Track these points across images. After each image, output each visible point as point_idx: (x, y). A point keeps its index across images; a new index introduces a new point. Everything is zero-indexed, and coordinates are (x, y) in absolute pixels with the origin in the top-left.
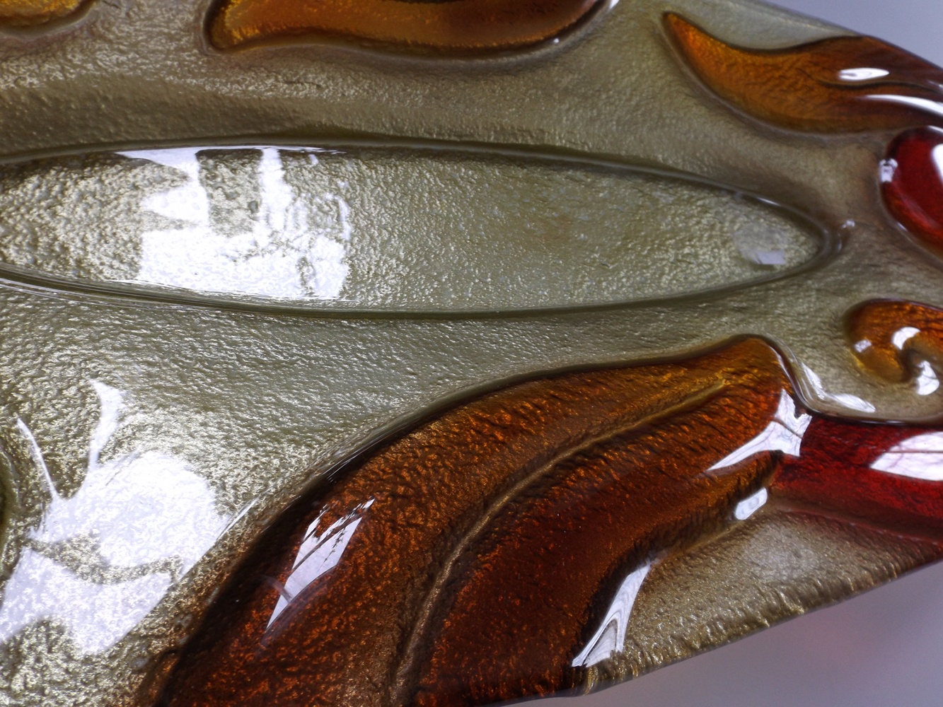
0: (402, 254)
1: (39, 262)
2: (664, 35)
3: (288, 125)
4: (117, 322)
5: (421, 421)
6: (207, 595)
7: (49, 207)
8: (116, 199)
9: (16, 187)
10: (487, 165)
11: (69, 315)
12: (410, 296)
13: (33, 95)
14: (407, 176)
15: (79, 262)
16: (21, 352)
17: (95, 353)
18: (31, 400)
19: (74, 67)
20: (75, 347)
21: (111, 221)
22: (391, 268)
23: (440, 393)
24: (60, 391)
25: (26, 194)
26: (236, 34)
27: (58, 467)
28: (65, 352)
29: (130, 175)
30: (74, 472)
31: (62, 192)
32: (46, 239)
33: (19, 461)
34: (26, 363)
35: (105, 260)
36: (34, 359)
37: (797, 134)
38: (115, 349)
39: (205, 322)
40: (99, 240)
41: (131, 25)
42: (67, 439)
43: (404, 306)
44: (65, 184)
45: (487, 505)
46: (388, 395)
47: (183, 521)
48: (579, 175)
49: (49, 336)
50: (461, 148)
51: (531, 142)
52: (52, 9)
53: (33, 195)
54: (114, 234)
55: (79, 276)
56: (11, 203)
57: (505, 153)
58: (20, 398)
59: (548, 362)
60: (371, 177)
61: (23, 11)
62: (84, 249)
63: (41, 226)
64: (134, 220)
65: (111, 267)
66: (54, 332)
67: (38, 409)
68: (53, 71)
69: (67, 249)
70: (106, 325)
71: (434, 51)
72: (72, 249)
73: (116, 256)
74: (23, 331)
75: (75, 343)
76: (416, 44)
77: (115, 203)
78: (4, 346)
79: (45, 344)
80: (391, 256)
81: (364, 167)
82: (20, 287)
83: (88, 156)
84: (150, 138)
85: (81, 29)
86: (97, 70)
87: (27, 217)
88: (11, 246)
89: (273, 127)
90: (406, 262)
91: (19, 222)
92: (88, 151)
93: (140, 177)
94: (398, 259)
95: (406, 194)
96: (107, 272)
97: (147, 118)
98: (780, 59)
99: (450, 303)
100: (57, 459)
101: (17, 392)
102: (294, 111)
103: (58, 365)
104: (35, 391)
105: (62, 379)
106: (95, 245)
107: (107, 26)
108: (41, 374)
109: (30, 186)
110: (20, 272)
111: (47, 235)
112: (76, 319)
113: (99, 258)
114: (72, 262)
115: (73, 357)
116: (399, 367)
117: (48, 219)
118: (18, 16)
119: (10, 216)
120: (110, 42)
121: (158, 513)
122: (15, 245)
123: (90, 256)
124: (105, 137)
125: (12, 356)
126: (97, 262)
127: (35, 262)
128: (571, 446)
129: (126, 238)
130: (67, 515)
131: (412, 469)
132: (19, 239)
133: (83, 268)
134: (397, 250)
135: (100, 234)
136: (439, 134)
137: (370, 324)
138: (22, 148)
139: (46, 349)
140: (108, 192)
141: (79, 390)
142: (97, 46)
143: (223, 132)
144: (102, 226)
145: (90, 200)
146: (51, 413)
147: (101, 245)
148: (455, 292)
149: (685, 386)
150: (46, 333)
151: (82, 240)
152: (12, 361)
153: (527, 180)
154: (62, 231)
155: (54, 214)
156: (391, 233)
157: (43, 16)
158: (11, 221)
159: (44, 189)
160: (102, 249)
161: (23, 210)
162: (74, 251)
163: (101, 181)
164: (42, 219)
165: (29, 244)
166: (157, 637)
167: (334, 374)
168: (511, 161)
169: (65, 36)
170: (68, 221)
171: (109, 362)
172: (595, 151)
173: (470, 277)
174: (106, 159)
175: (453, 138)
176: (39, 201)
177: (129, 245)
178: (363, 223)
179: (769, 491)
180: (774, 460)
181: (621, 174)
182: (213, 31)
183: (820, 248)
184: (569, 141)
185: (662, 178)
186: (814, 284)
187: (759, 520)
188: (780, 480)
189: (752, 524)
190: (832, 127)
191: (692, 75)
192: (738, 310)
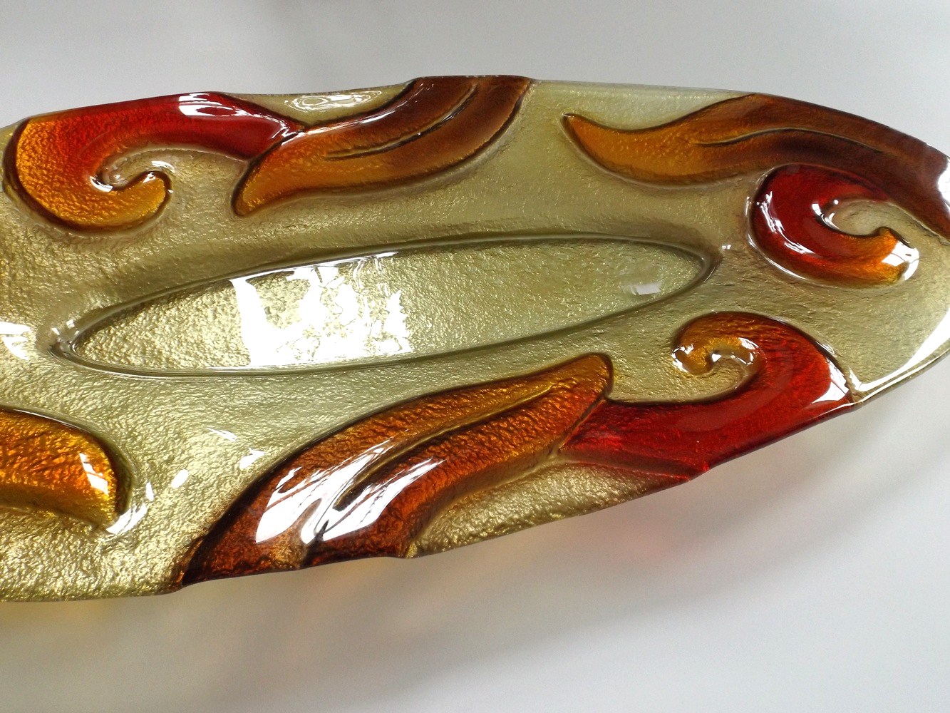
1: (147, 362)
2: (564, 134)
3: (288, 254)
4: (185, 391)
6: (219, 515)
7: (151, 330)
8: (187, 319)
9: (133, 321)
10: (427, 256)
11: (160, 390)
13: (138, 267)
15: (167, 359)
16: (137, 412)
17: (173, 408)
18: (142, 435)
19: (158, 245)
20: (163, 406)
21: (185, 332)
24: (156, 429)
25: (138, 324)
26: (250, 204)
27: (155, 465)
28: (158, 410)
29: (194, 303)
30: (162, 466)
31: (157, 320)
32: (150, 348)
33: (137, 463)
34: (140, 417)
35: (182, 356)
36: (143, 414)
37: (679, 188)
38: (183, 405)
39: (232, 385)
40: (178, 345)
41: (188, 213)
42: (159, 451)
44: (158, 314)
45: (369, 469)
46: (332, 415)
47: (212, 486)
48: (499, 251)
49: (150, 402)
50: (409, 246)
51: (459, 233)
52: (143, 215)
53: (142, 324)
54: (186, 340)
55: (168, 367)
56: (131, 330)
57: (441, 244)
58: (137, 434)
61: (127, 220)
62: (170, 352)
63: (147, 341)
64: (197, 330)
65: (185, 359)
66: (153, 400)
67: (146, 439)
68: (147, 251)
69: (161, 352)
70: (179, 393)
71: (383, 186)
72: (163, 352)
73: (187, 353)
74: (138, 401)
75: (163, 404)
76: (369, 184)
77: (186, 321)
78: (129, 410)
79: (148, 406)
82: (137, 377)
83: (170, 295)
84: (205, 278)
85: (161, 222)
86: (171, 245)
87: (139, 337)
88: (132, 355)
89: (278, 257)
91: (136, 341)
92: (170, 292)
93: (199, 303)
96: (183, 363)
97: (202, 266)
98: (663, 132)
100: (154, 461)
101: (136, 431)
102: (291, 244)
103: (155, 416)
104: (144, 430)
105: (156, 423)
106: (176, 348)
107: (175, 217)
108: (147, 421)
109: (140, 319)
110: (138, 369)
111: (150, 346)
112: (164, 392)
113: (178, 356)
114: (164, 360)
115: (162, 411)
116: (343, 399)
117: (150, 336)
118: (126, 223)
119: (130, 339)
120: (177, 226)
121: (200, 482)
122: (134, 354)
123: (173, 355)
124: (179, 282)
125: (132, 414)
126: (177, 358)
127: (145, 363)
128: (431, 434)
129: (193, 341)
130: (158, 485)
131: (329, 453)
132: (136, 350)
133: (170, 363)
135: (179, 341)
136: (391, 239)
137: (331, 376)
138: (134, 297)
139: (149, 409)
140: (183, 315)
141: (165, 427)
142: (170, 230)
143: (248, 266)
144: (179, 336)
145: (173, 321)
146: (151, 440)
147: (179, 348)
149: (523, 393)
150: (149, 401)
151: (169, 346)
152: (133, 416)
154: (159, 342)
155: (154, 333)
157: (139, 220)
158: (131, 341)
159: (148, 319)
160: (180, 350)
161: (137, 333)
162: (165, 354)
163: (178, 309)
164: (147, 337)
165: (141, 353)
166: (195, 533)
167: (302, 406)
169: (152, 229)
170: (161, 336)
171: (180, 412)
172: (509, 230)
174: (181, 295)
175: (402, 241)
176: (146, 327)
177: (195, 345)
179: (559, 451)
180: (566, 433)
181: (533, 244)
182: (237, 205)
183: (697, 275)
184: (489, 227)
185: (566, 241)
186: (670, 307)
187: (548, 469)
188: (568, 444)
189: (543, 472)
190: (708, 178)
191: (589, 161)
192: (598, 335)
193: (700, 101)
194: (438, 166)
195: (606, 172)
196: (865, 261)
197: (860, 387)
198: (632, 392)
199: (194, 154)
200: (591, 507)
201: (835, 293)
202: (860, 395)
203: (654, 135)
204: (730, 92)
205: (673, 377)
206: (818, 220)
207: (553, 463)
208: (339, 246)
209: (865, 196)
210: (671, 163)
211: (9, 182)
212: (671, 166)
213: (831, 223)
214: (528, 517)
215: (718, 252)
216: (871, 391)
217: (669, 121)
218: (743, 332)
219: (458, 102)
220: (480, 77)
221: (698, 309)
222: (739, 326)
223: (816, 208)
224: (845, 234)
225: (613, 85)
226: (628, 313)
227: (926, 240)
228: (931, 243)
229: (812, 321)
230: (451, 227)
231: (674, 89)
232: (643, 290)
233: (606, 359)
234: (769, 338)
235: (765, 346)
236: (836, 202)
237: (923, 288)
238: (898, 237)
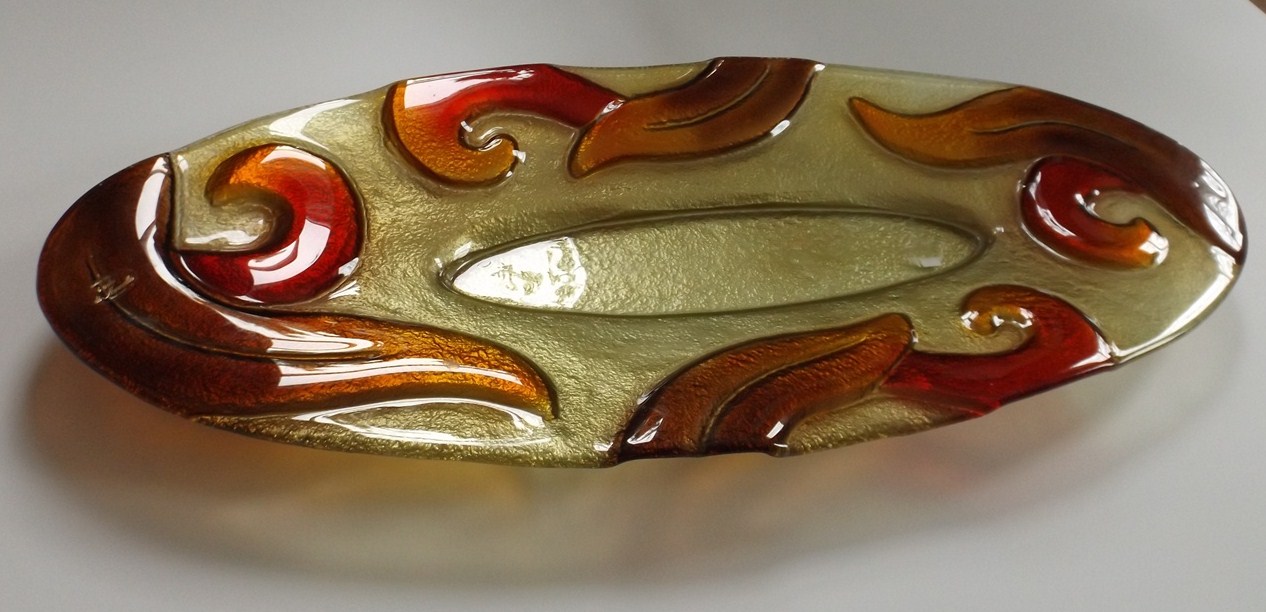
0: (685, 281)
2: (850, 115)
3: (614, 213)
4: (561, 325)
5: (704, 359)
6: (629, 417)
12: (691, 305)
13: (496, 219)
14: (683, 234)
22: (679, 290)
23: (711, 349)
26: (584, 167)
37: (955, 171)
39: (596, 323)
41: (533, 173)
43: (688, 310)
45: (735, 390)
46: (687, 351)
48: (795, 220)
50: (715, 212)
51: (760, 202)
52: (499, 173)
57: (743, 211)
59: (768, 333)
60: (662, 238)
61: (488, 177)
71: (694, 156)
76: (682, 154)
80: (679, 283)
81: (658, 232)
84: (547, 231)
85: (512, 180)
86: (521, 200)
89: (607, 216)
90: (687, 286)
92: (519, 243)
94: (683, 285)
95: (683, 246)
97: (545, 221)
98: (940, 118)
99: (714, 306)
102: (617, 205)
107: (522, 176)
116: (690, 339)
118: (486, 180)
120: (525, 184)
124: (526, 234)
128: (776, 368)
131: (701, 377)
134: (682, 279)
136: (701, 205)
138: (493, 245)
143: (581, 223)
148: (717, 300)
149: (843, 341)
153: (758, 227)
156: (678, 270)
157: (496, 178)
167: (659, 343)
168: (747, 216)
169: (505, 186)
172: (803, 202)
173: (725, 292)
175: (710, 207)
178: (661, 266)
179: (880, 388)
180: (885, 373)
181: (824, 215)
182: (573, 169)
183: (973, 252)
184: (785, 198)
185: (854, 214)
186: (953, 279)
187: (872, 400)
188: (887, 383)
189: (869, 402)
190: (982, 163)
191: (872, 140)
192: (893, 299)
193: (971, 91)
194: (741, 140)
195: (889, 153)
196: (1122, 247)
197: (1119, 353)
198: (932, 346)
199: (533, 120)
200: (907, 429)
201: (1097, 273)
202: (1120, 358)
203: (930, 121)
204: (998, 83)
205: (964, 336)
206: (1081, 208)
207: (874, 396)
208: (657, 208)
209: (1124, 189)
210: (948, 148)
211: (389, 138)
212: (948, 151)
213: (1094, 212)
214: (862, 435)
215: (991, 233)
216: (1128, 356)
217: (944, 108)
218: (1020, 302)
219: (755, 82)
220: (774, 59)
221: (978, 281)
222: (1017, 297)
223: (1079, 198)
224: (1104, 222)
225: (891, 71)
226: (916, 282)
227: (1176, 232)
228: (1179, 234)
229: (1078, 296)
230: (754, 197)
231: (948, 77)
232: (927, 262)
233: (906, 319)
234: (1043, 308)
235: (1039, 316)
236: (1097, 193)
237: (1173, 273)
238: (1153, 229)
